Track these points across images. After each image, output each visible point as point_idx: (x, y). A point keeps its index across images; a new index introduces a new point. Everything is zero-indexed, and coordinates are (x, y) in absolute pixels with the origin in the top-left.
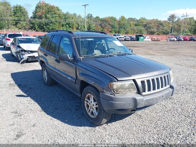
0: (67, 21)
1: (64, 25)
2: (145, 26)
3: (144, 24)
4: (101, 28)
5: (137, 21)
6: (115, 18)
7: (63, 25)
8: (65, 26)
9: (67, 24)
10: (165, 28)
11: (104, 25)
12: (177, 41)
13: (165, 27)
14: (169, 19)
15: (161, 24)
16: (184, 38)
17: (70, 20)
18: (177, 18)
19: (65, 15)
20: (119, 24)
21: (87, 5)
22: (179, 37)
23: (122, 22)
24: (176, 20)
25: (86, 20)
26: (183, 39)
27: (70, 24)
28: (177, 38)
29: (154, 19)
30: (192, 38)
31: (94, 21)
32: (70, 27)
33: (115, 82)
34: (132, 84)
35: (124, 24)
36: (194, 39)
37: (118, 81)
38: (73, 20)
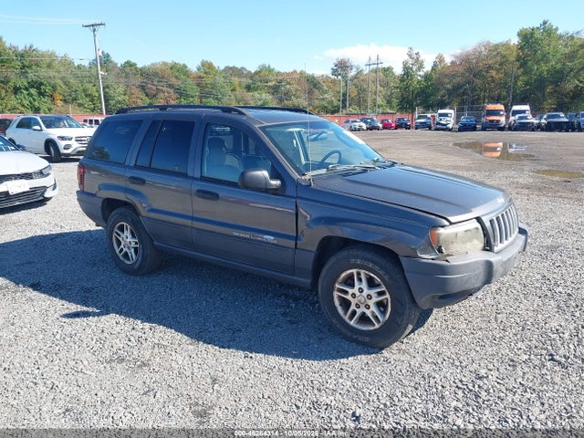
0: (31, 76)
1: (19, 88)
2: (275, 90)
3: (270, 84)
4: (144, 97)
5: (251, 76)
6: (185, 66)
7: (16, 90)
8: (25, 92)
9: (32, 85)
10: (326, 96)
11: (154, 88)
12: (367, 129)
13: (326, 92)
14: (334, 72)
15: (315, 86)
16: (382, 122)
17: (43, 73)
18: (354, 70)
19: (22, 56)
20: (198, 85)
21: (101, 24)
22: (372, 120)
23: (209, 80)
24: (352, 73)
25: (100, 72)
26: (381, 126)
27: (42, 84)
28: (366, 122)
29: (295, 71)
30: (402, 121)
31: (118, 76)
32: (41, 94)
33: (443, 227)
34: (477, 228)
35: (214, 86)
36: (406, 124)
37: (451, 223)
38: (52, 73)
